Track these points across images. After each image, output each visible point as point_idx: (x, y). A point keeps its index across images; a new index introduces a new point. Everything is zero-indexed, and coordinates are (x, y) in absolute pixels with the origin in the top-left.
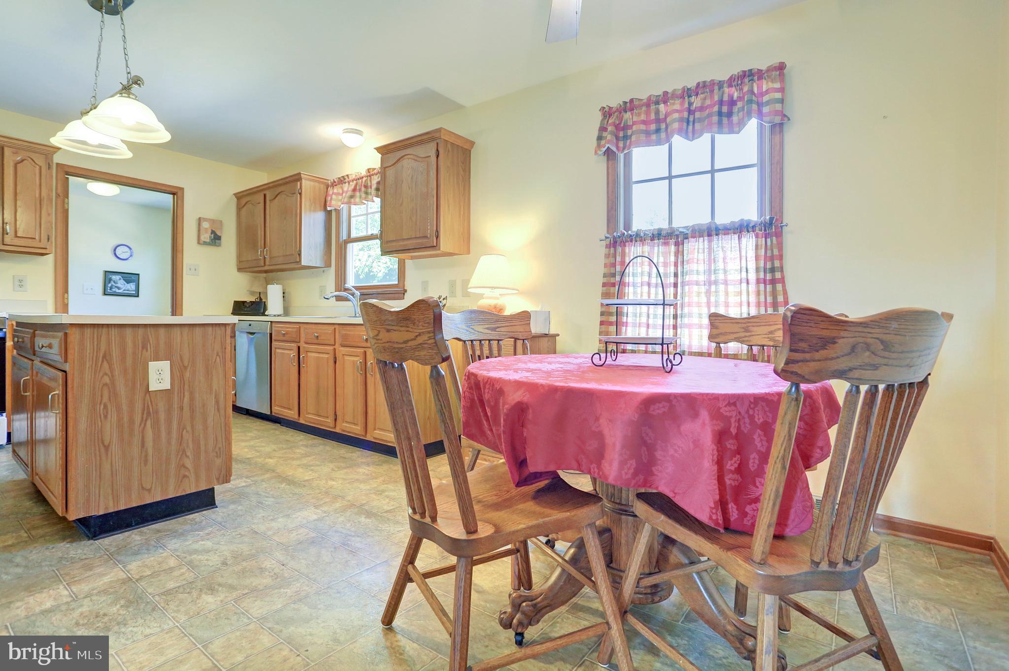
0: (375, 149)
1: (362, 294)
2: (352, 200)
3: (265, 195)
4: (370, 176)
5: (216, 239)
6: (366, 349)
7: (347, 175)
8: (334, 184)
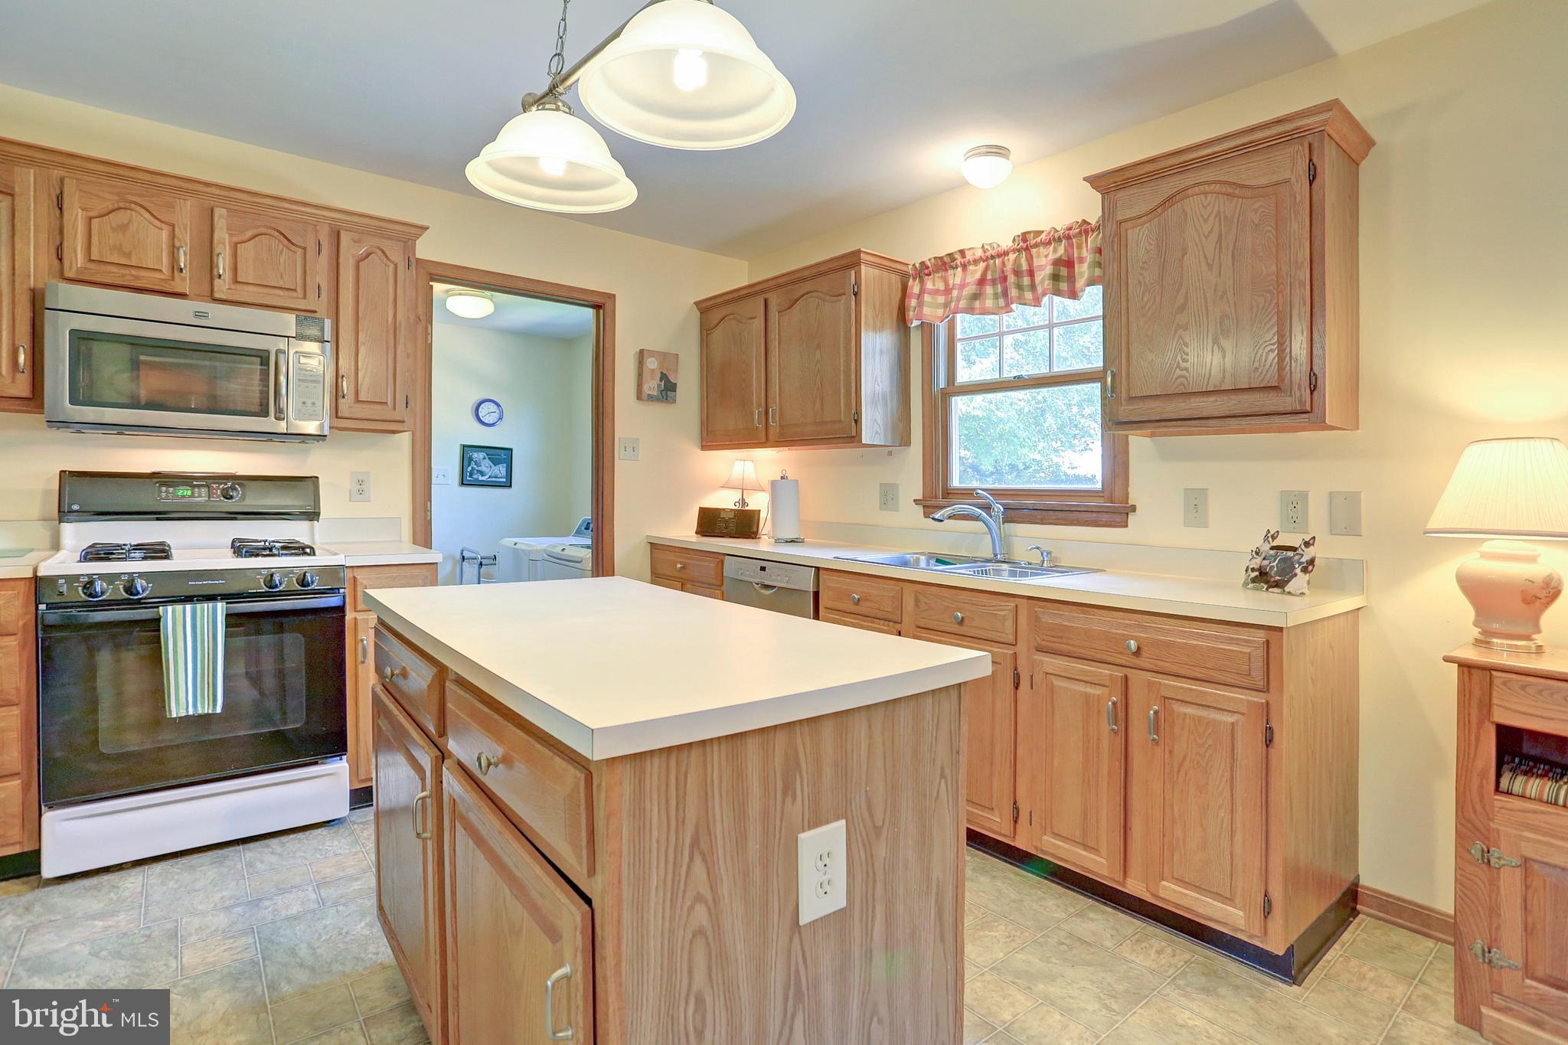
0: (1085, 179)
1: (1007, 508)
2: (977, 304)
3: (766, 301)
4: (1027, 249)
5: (668, 389)
6: (1130, 672)
7: (962, 252)
8: (923, 271)
